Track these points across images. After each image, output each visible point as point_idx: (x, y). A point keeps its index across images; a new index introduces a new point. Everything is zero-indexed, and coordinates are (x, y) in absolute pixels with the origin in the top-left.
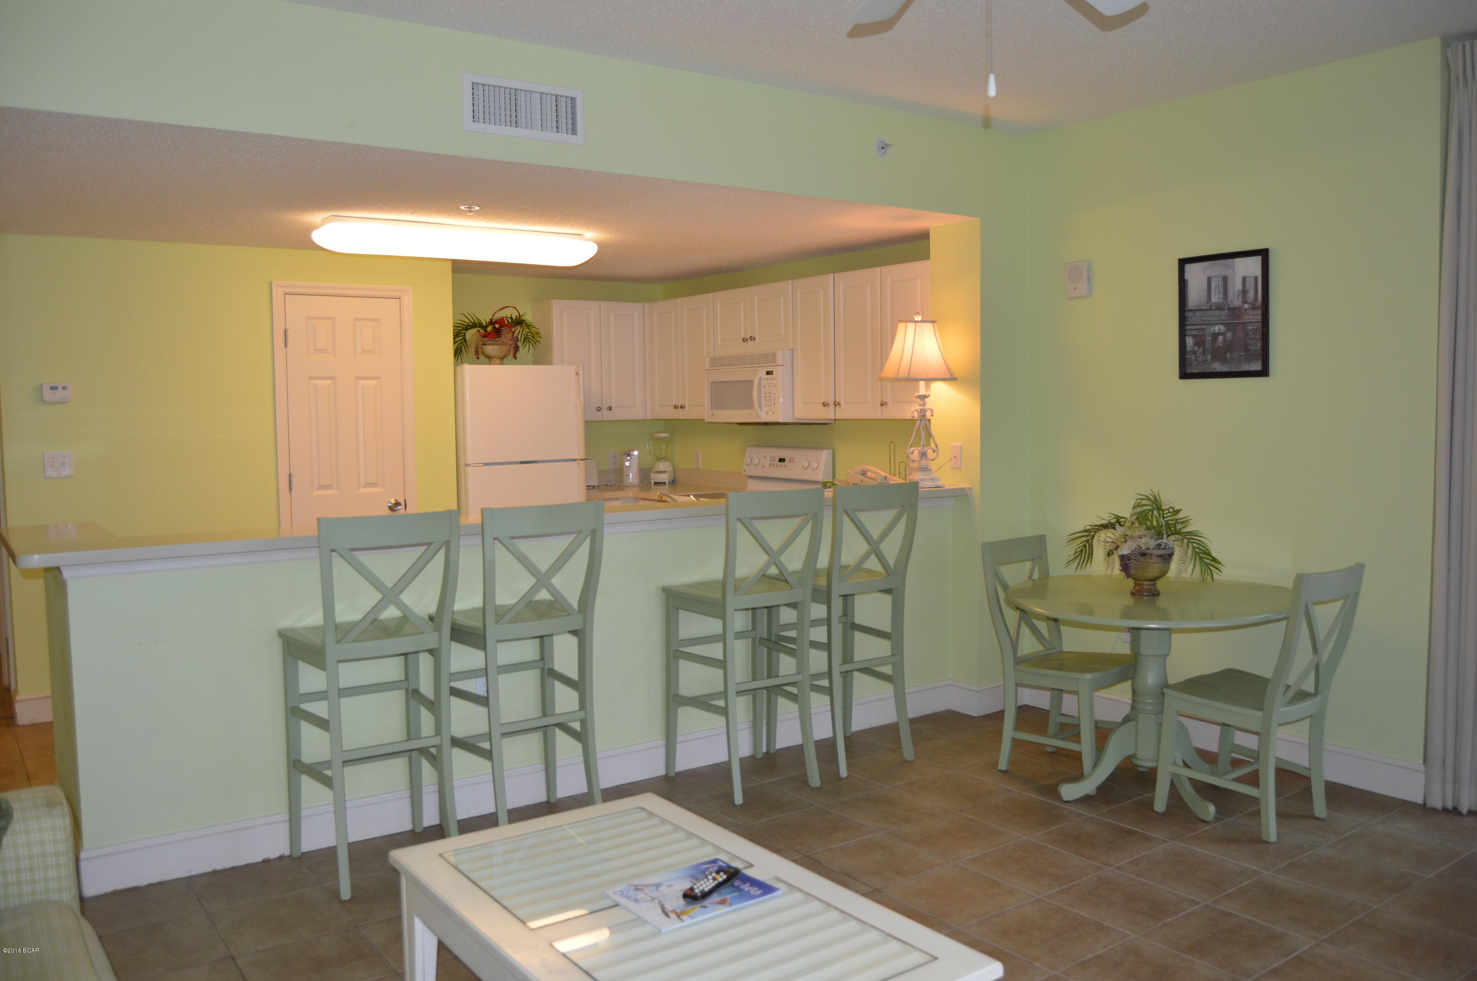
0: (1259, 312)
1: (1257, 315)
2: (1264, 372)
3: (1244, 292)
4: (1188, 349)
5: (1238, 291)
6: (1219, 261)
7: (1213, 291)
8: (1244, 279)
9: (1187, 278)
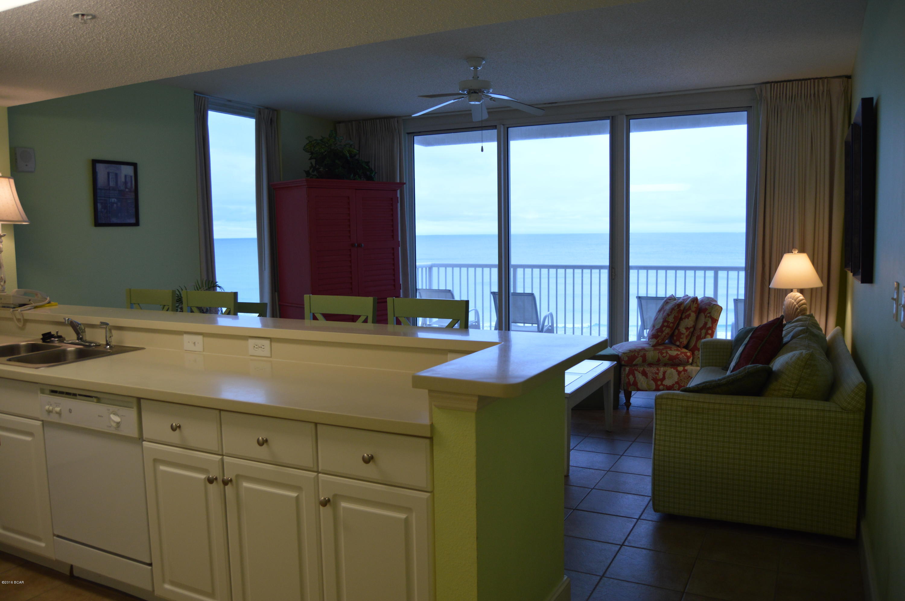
0: (133, 194)
1: (132, 196)
2: (137, 224)
3: (126, 183)
4: (99, 210)
5: (123, 182)
6: (114, 165)
7: (110, 180)
8: (126, 176)
9: (97, 170)
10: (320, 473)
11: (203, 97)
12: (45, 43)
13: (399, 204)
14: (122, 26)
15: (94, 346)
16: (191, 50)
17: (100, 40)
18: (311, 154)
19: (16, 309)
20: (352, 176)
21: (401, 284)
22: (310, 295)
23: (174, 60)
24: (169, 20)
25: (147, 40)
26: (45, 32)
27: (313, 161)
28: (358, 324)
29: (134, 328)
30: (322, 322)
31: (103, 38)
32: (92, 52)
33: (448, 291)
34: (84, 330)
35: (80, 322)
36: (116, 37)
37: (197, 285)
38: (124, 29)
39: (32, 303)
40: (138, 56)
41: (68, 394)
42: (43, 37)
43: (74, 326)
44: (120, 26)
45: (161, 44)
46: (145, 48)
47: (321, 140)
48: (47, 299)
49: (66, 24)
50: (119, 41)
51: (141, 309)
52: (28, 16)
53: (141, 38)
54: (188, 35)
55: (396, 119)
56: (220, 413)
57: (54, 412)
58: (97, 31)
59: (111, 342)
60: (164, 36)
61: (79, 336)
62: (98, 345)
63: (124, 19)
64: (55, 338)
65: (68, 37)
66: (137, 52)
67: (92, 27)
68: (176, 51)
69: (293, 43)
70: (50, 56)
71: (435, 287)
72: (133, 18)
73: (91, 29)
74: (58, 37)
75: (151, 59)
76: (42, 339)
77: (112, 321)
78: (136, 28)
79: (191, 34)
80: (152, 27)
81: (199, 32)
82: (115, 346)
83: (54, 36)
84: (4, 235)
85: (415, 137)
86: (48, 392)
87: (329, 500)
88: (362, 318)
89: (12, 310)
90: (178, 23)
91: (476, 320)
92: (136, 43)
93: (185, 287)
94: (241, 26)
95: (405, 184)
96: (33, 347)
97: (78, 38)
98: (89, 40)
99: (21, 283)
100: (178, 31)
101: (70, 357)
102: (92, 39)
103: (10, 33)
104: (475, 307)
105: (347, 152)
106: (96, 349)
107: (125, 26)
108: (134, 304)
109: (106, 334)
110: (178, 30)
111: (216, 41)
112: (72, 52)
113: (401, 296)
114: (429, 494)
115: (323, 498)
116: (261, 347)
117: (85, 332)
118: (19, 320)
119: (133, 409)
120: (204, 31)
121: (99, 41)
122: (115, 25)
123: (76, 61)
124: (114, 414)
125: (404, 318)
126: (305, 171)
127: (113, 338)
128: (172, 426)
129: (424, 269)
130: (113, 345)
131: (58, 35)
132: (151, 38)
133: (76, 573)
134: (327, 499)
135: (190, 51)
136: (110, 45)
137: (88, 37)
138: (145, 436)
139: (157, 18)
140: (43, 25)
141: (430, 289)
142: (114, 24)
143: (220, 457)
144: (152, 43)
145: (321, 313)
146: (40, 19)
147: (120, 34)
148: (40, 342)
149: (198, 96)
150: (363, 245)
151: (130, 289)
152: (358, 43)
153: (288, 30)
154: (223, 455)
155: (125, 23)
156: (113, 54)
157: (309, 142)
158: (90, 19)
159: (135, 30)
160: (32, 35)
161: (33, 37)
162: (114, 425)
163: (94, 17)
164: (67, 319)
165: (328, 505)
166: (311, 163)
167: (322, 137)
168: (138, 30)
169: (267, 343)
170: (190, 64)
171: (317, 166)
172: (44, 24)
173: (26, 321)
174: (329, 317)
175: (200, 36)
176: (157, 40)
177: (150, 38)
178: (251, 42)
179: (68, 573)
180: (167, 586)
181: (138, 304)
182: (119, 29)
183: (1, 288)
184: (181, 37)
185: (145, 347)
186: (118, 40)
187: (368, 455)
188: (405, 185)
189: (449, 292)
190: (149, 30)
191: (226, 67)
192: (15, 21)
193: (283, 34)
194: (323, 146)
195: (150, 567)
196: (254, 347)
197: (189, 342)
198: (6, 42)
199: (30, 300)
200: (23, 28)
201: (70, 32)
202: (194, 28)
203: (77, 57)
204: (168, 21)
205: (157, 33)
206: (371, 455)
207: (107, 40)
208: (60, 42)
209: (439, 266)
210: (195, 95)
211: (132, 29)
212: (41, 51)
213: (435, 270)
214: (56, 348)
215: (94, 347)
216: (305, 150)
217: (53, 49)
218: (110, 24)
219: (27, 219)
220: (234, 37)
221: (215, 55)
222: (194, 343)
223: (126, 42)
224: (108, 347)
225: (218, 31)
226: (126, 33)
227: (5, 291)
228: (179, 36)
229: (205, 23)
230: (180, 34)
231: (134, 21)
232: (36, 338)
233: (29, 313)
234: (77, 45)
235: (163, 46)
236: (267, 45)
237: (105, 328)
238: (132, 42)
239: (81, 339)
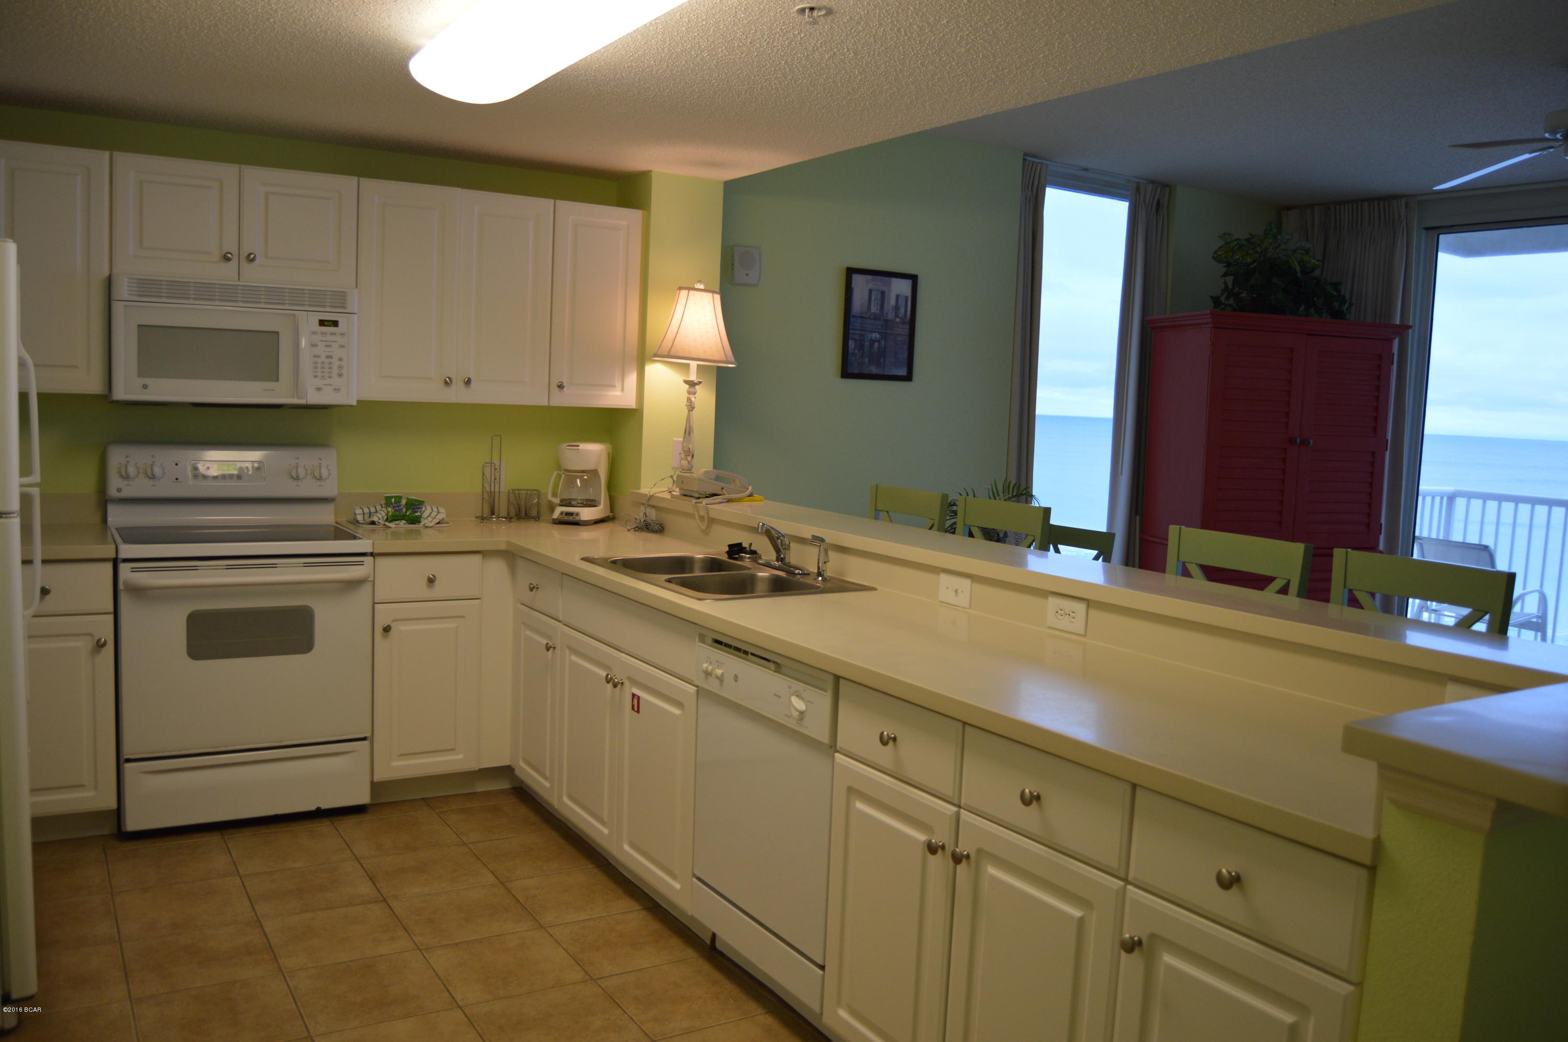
0: (908, 327)
1: (905, 330)
2: (908, 378)
3: (897, 307)
4: (850, 351)
5: (892, 306)
6: (880, 278)
7: (873, 302)
8: (898, 297)
9: (853, 286)
10: (1131, 883)
11: (1038, 163)
12: (762, 66)
13: (1395, 367)
14: (876, 25)
15: (799, 574)
16: (996, 64)
17: (843, 54)
18: (1225, 266)
19: (701, 500)
20: (1302, 308)
21: (1381, 524)
22: (1181, 526)
23: (968, 85)
24: (953, 8)
25: (920, 49)
26: (759, 46)
27: (1230, 280)
28: (1269, 595)
29: (871, 553)
30: (1200, 582)
31: (848, 50)
32: (834, 77)
33: (1483, 547)
34: (788, 545)
35: (783, 531)
36: (868, 47)
37: (994, 490)
38: (880, 32)
39: (726, 493)
40: (909, 81)
41: (737, 649)
42: (757, 55)
43: (773, 536)
44: (873, 26)
45: (944, 55)
46: (917, 66)
47: (1247, 240)
48: (748, 489)
49: (788, 28)
50: (874, 54)
51: (891, 521)
52: (729, 19)
53: (910, 47)
54: (988, 36)
55: (1403, 201)
56: (964, 729)
57: (714, 675)
58: (837, 38)
59: (826, 570)
60: (947, 39)
61: (780, 555)
62: (806, 574)
63: (878, 12)
64: (746, 553)
65: (794, 52)
66: (906, 74)
67: (828, 31)
68: (971, 68)
69: (1183, 38)
70: (772, 89)
71: (1457, 537)
72: (892, 8)
73: (827, 35)
74: (779, 53)
75: (931, 86)
76: (728, 552)
77: (831, 535)
78: (899, 28)
79: (994, 32)
80: (925, 24)
81: (1007, 26)
82: (831, 578)
83: (773, 51)
84: (700, 383)
85: (1441, 237)
86: (710, 641)
87: (1140, 943)
88: (1278, 584)
89: (694, 501)
90: (968, 11)
91: (1540, 614)
92: (902, 57)
93: (973, 490)
94: (1082, 8)
95: (1410, 327)
96: (713, 565)
97: (809, 53)
98: (827, 56)
99: (718, 461)
100: (970, 28)
101: (761, 587)
102: (832, 53)
103: (708, 51)
104: (1542, 585)
105: (1296, 262)
106: (801, 580)
107: (881, 25)
108: (881, 511)
109: (819, 556)
110: (969, 26)
111: (1038, 43)
112: (805, 79)
113: (1381, 547)
114: (1351, 988)
115: (1127, 936)
116: (1069, 615)
117: (790, 550)
118: (702, 518)
119: (826, 694)
120: (1015, 24)
121: (843, 57)
122: (864, 23)
123: (813, 96)
124: (797, 696)
125: (1364, 593)
126: (1211, 297)
127: (828, 564)
128: (882, 734)
129: (1437, 499)
130: (827, 576)
131: (778, 50)
132: (926, 45)
133: (718, 945)
134: (1136, 938)
135: (996, 66)
136: (860, 64)
137: (825, 50)
138: (840, 744)
139: (932, 5)
140: (754, 33)
141: (1446, 539)
142: (862, 23)
143: (955, 809)
144: (929, 54)
145: (1198, 563)
146: (748, 23)
147: (875, 41)
148: (725, 557)
149: (1030, 161)
150: (1312, 441)
151: (877, 485)
152: (1315, 30)
153: (1171, 11)
154: (959, 807)
155: (880, 19)
156: (868, 81)
157: (1224, 243)
158: (824, 16)
159: (898, 30)
160: (740, 54)
161: (743, 56)
162: (796, 714)
163: (830, 12)
164: (761, 524)
165: (1136, 952)
166: (1225, 283)
167: (1250, 234)
168: (903, 30)
169: (1081, 607)
170: (996, 93)
171: (1236, 290)
172: (756, 32)
173: (712, 521)
174: (1214, 574)
175: (1009, 35)
176: (937, 48)
177: (924, 46)
178: (1104, 42)
179: (708, 942)
180: (843, 1014)
181: (888, 512)
182: (871, 32)
183: (687, 466)
184: (976, 39)
185: (877, 587)
186: (872, 53)
187: (1230, 873)
188: (1410, 331)
189: (1485, 550)
190: (920, 30)
191: (1061, 96)
192: (712, 29)
193: (1163, 20)
194: (1251, 252)
195: (821, 972)
196: (1057, 612)
197: (947, 588)
198: (705, 67)
199: (723, 488)
200: (725, 41)
201: (796, 44)
202: (998, 20)
203: (812, 89)
204: (950, 8)
205: (934, 35)
206: (1236, 872)
207: (855, 53)
208: (784, 62)
209: (1470, 496)
210: (1024, 160)
211: (894, 30)
212: (757, 80)
213: (1460, 502)
214: (742, 570)
215: (799, 576)
216: (1216, 258)
217: (776, 76)
218: (857, 23)
219: (733, 360)
220: (1071, 34)
221: (1040, 73)
222: (956, 591)
223: (886, 56)
224: (820, 578)
225: (1041, 22)
226: (884, 38)
227: (693, 470)
228: (973, 37)
229: (1017, 7)
230: (973, 33)
231: (894, 13)
232: (719, 551)
233: (718, 509)
234: (809, 65)
235: (948, 60)
236: (1133, 46)
237: (818, 545)
238: (895, 55)
239: (782, 560)
